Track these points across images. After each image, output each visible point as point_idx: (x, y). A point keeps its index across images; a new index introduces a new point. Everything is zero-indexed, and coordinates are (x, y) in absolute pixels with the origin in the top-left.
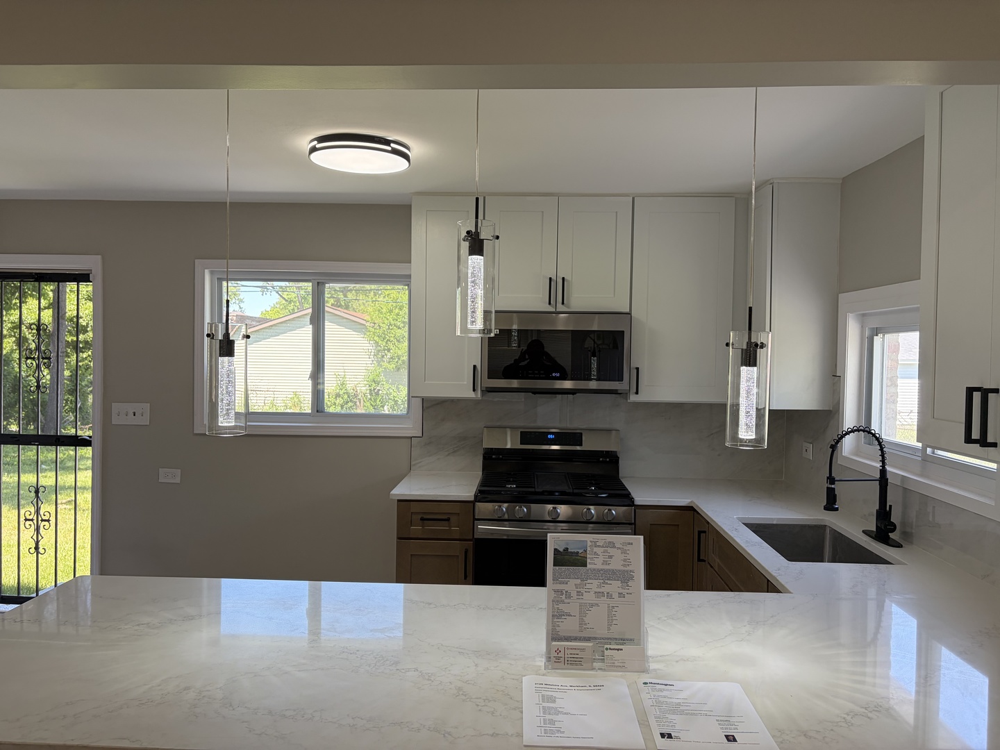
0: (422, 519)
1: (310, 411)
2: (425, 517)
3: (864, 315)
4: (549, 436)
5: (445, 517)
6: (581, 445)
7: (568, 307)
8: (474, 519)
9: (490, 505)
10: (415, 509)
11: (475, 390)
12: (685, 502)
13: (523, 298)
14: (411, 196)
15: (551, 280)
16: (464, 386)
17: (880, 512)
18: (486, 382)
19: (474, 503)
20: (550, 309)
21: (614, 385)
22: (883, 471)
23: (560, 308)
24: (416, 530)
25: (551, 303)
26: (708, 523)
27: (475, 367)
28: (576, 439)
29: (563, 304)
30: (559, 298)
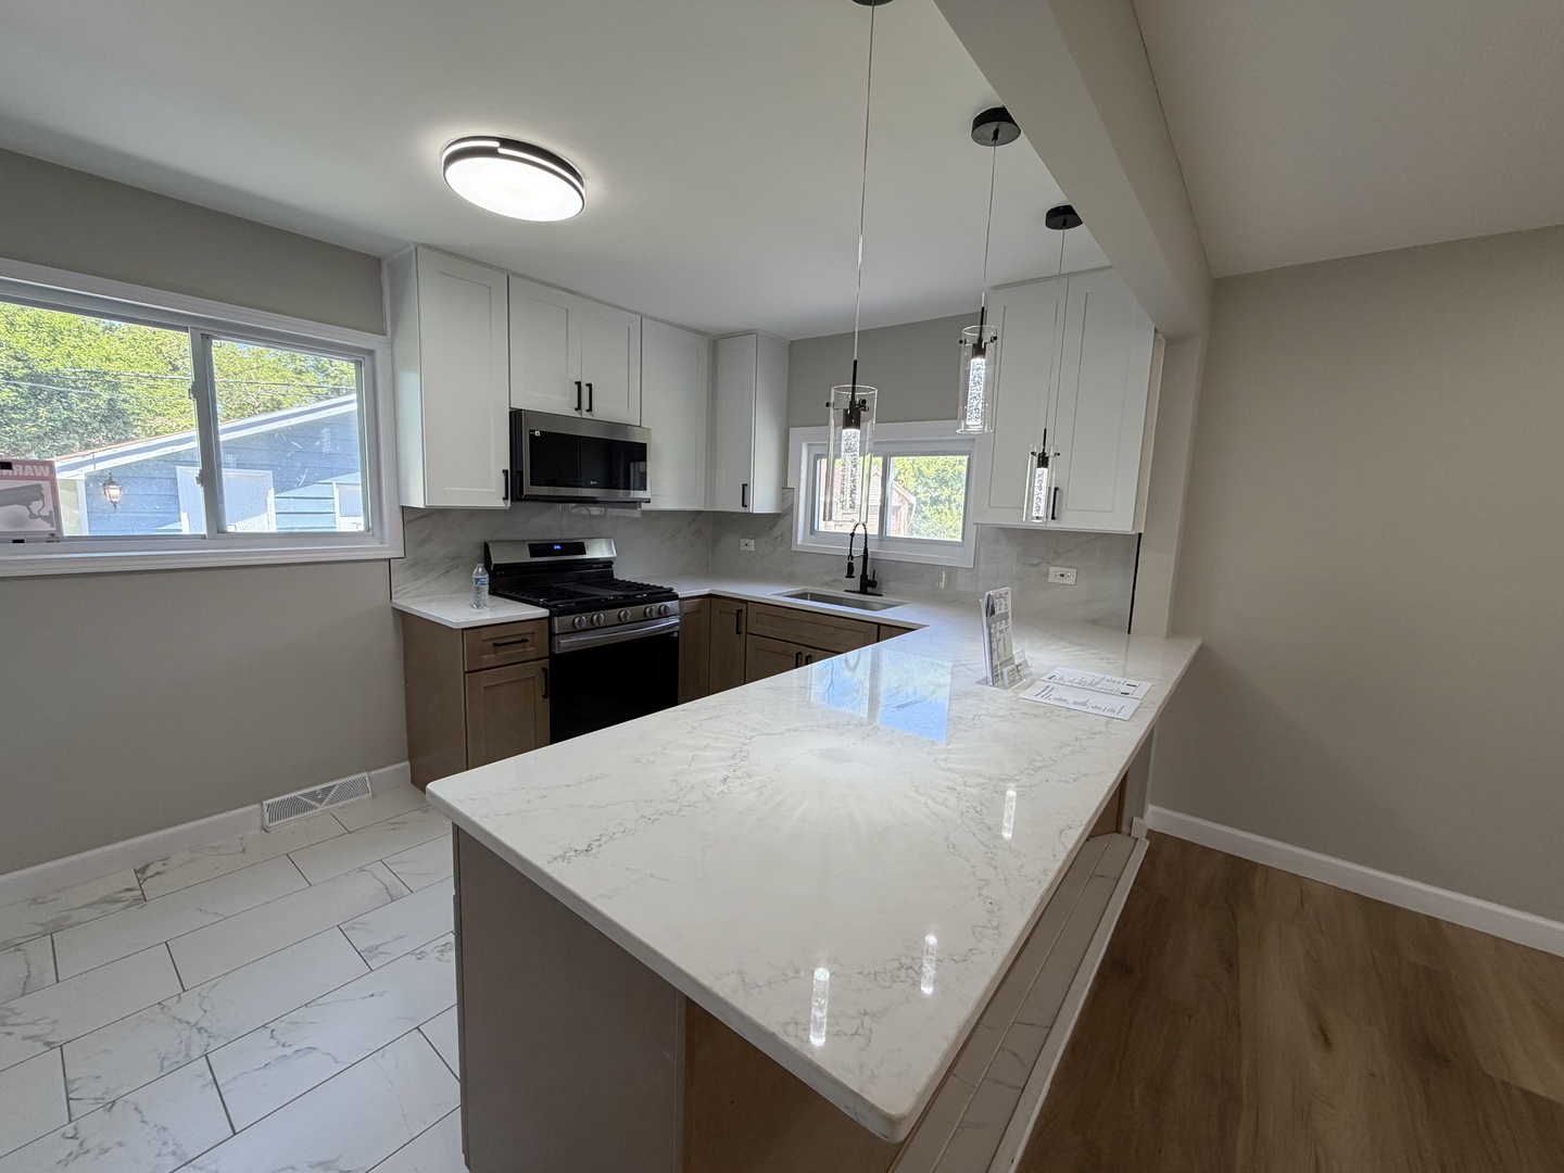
0: (495, 645)
1: (205, 532)
2: (499, 642)
3: (810, 445)
4: (555, 547)
5: (519, 639)
6: (585, 553)
7: (592, 415)
8: (552, 634)
9: (568, 619)
10: (485, 634)
11: (506, 498)
12: (705, 591)
13: (551, 399)
14: (412, 248)
15: (579, 384)
16: (490, 493)
17: (864, 576)
18: (529, 489)
19: (550, 619)
20: (576, 414)
21: (640, 494)
22: (866, 550)
23: (586, 415)
24: (489, 659)
25: (579, 408)
26: (746, 602)
27: (505, 472)
28: (581, 549)
29: (590, 410)
30: (585, 405)
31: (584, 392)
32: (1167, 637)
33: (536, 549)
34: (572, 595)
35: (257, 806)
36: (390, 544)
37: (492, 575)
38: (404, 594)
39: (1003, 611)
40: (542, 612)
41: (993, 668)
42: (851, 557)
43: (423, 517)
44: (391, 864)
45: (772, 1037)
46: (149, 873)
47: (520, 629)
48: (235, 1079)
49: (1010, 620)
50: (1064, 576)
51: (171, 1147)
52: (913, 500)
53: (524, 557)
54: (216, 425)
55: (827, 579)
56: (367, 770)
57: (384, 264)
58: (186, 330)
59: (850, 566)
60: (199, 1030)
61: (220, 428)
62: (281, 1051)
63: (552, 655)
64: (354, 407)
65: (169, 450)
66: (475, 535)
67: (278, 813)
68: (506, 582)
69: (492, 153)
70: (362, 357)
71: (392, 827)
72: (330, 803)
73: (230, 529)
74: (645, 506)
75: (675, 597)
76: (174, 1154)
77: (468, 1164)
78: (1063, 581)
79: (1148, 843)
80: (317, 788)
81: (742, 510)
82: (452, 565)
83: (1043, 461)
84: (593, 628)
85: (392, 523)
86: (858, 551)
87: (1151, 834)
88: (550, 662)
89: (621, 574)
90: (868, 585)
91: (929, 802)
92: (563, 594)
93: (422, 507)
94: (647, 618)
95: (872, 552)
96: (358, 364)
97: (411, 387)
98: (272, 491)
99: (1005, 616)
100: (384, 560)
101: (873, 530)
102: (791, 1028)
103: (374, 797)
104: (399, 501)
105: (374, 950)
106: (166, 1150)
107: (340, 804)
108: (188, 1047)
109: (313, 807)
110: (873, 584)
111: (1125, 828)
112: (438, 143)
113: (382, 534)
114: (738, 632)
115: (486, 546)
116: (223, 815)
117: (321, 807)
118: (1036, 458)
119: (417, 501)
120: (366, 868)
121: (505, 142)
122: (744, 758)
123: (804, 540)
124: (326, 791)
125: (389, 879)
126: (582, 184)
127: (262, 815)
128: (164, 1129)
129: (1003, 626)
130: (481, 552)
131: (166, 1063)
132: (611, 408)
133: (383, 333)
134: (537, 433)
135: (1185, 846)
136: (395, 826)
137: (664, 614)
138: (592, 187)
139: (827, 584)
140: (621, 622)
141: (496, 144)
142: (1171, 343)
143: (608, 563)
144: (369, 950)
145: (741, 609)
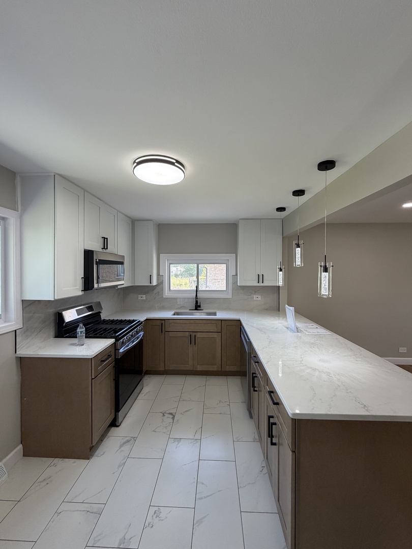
0: (101, 361)
8: (116, 350)
10: (99, 358)
11: (82, 291)
13: (95, 245)
14: (53, 174)
15: (104, 238)
17: (196, 304)
19: (115, 343)
23: (106, 251)
24: (100, 369)
25: (104, 248)
26: (164, 320)
27: (82, 278)
28: (92, 308)
29: (107, 249)
30: (105, 246)
36: (16, 322)
38: (22, 348)
40: (113, 341)
43: (31, 304)
44: (73, 500)
50: (258, 298)
57: (18, 175)
63: (115, 360)
71: (44, 483)
75: (142, 323)
78: (258, 299)
81: (149, 285)
84: (127, 342)
90: (198, 307)
93: (53, 300)
94: (137, 334)
100: (13, 331)
103: (8, 475)
104: (21, 298)
110: (200, 306)
114: (162, 332)
120: (59, 511)
123: (167, 294)
132: (110, 247)
134: (98, 260)
136: (47, 481)
137: (140, 331)
140: (132, 338)
145: (162, 322)
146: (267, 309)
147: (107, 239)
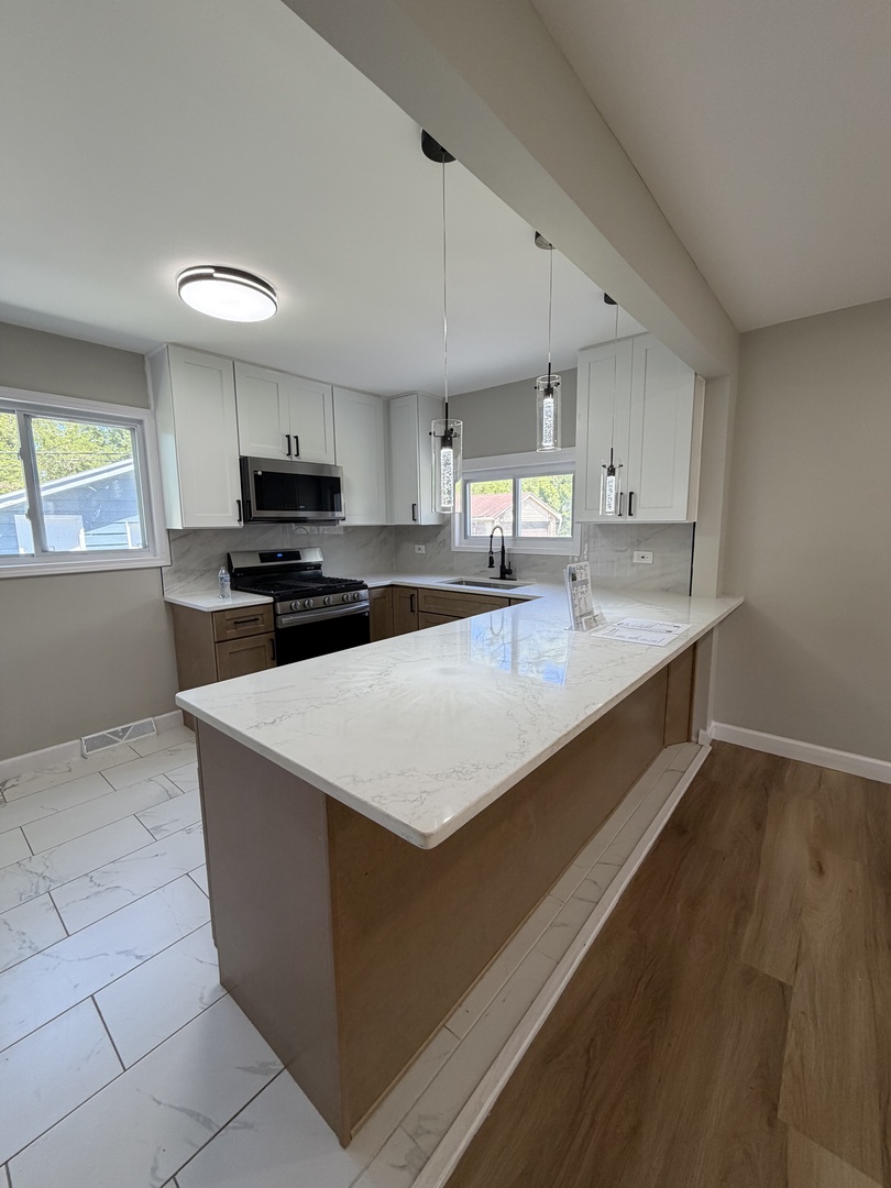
0: (234, 623)
1: (33, 552)
2: (238, 620)
4: (279, 555)
5: (252, 618)
6: (301, 559)
7: (300, 459)
8: (276, 615)
9: (288, 603)
10: (228, 615)
11: (240, 520)
12: (387, 582)
13: (269, 449)
14: (165, 346)
15: (288, 436)
16: (229, 518)
17: (503, 567)
18: (255, 513)
19: (274, 604)
20: (288, 459)
21: (337, 514)
22: (503, 547)
23: (295, 459)
24: (231, 633)
25: (289, 454)
26: (417, 588)
27: (238, 502)
28: (296, 555)
29: (297, 455)
30: (294, 451)
31: (292, 442)
32: (717, 597)
33: (264, 557)
34: (290, 587)
35: (77, 741)
36: (161, 556)
37: (233, 576)
38: (172, 591)
39: (584, 578)
40: (269, 599)
41: (576, 618)
42: (491, 552)
43: (183, 536)
44: (170, 776)
45: (365, 803)
46: (7, 786)
47: (251, 612)
48: (67, 905)
49: (589, 585)
50: (645, 558)
51: (29, 944)
52: (559, 516)
53: (255, 562)
54: (38, 484)
55: (477, 570)
56: (153, 716)
57: (146, 358)
58: (13, 412)
59: (491, 558)
60: (44, 878)
61: (41, 486)
62: (96, 889)
63: (276, 630)
64: (132, 467)
65: (9, 503)
66: (221, 548)
67: (92, 745)
68: (242, 580)
69: (209, 277)
70: (135, 425)
71: (170, 753)
72: (129, 738)
73: (51, 549)
74: (341, 523)
75: (365, 587)
76: (30, 947)
77: (216, 945)
78: (644, 561)
79: (710, 748)
80: (119, 728)
81: (413, 523)
82: (206, 571)
83: (612, 471)
84: (305, 609)
85: (162, 542)
86: (497, 548)
87: (713, 743)
88: (276, 635)
89: (327, 573)
90: (505, 573)
91: (504, 693)
92: (282, 587)
93: (182, 529)
94: (344, 603)
95: (509, 549)
96: (133, 430)
97: (168, 444)
98: (82, 531)
99: (585, 582)
100: (158, 567)
101: (508, 533)
102: (377, 799)
103: (158, 734)
104: (165, 525)
105: (158, 828)
106: (25, 945)
107: (134, 739)
108: (37, 887)
109: (117, 742)
110: (510, 572)
111: (694, 739)
112: (173, 271)
113: (155, 551)
114: (412, 611)
115: (228, 555)
116: (55, 747)
117: (122, 742)
118: (606, 470)
119: (178, 526)
120: (152, 779)
121: (219, 269)
122: (387, 675)
123: (460, 543)
124: (125, 730)
125: (168, 785)
126: (275, 294)
127: (82, 748)
128: (24, 934)
129: (584, 589)
130: (225, 560)
131: (23, 897)
132: (314, 453)
133: (148, 407)
134: (260, 473)
135: (738, 749)
137: (356, 600)
138: (282, 295)
139: (476, 574)
140: (326, 606)
141: (212, 271)
142: (709, 381)
143: (318, 566)
144: (155, 828)
145: (413, 593)
146: (667, 590)
147: (296, 437)
